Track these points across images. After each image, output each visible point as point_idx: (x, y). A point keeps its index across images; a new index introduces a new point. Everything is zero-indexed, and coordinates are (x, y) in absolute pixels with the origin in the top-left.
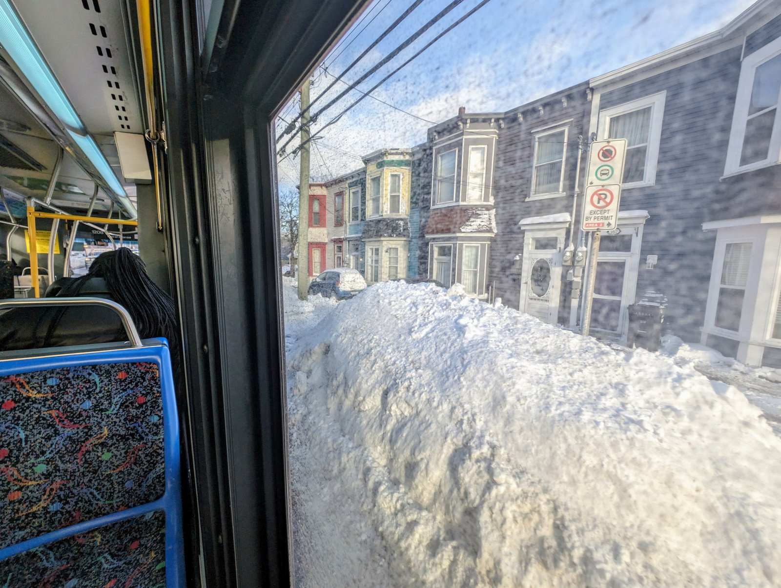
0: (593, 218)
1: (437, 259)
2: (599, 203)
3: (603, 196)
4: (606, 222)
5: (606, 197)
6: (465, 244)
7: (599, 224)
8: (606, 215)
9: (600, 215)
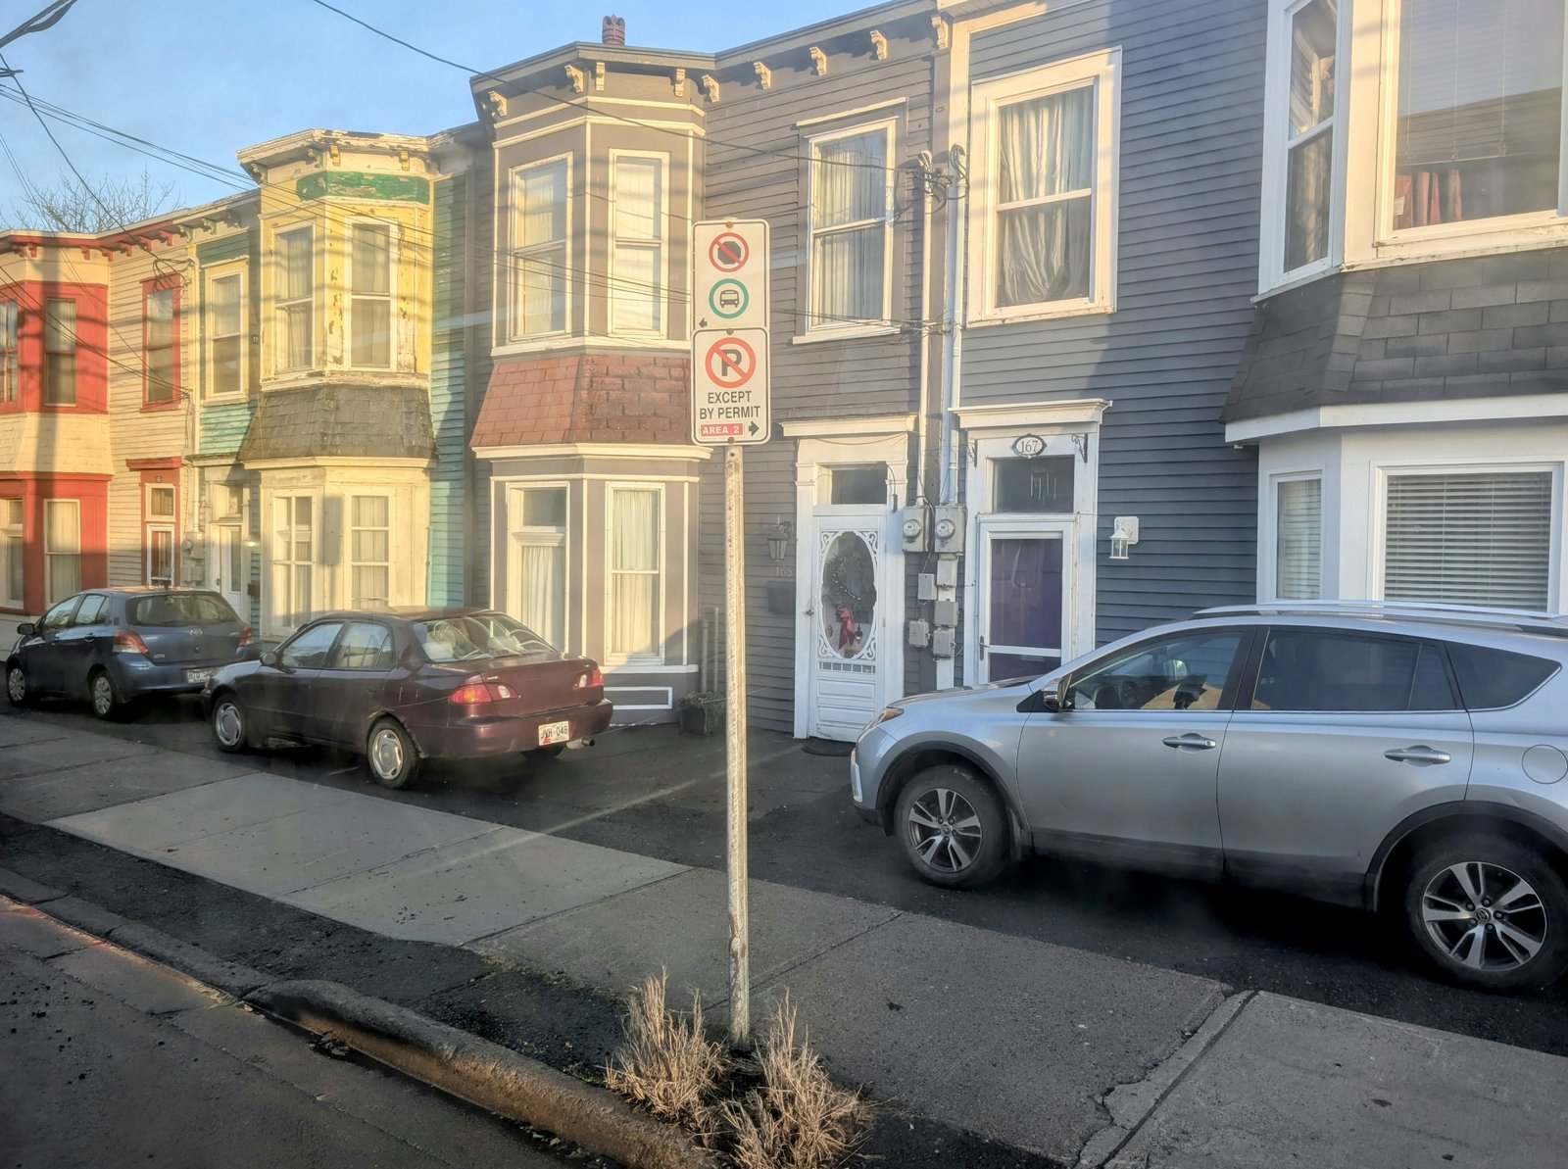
0: (715, 413)
1: (519, 536)
2: (725, 373)
3: (733, 357)
4: (746, 422)
5: (739, 360)
6: (613, 483)
7: (731, 427)
8: (743, 403)
9: (730, 404)
